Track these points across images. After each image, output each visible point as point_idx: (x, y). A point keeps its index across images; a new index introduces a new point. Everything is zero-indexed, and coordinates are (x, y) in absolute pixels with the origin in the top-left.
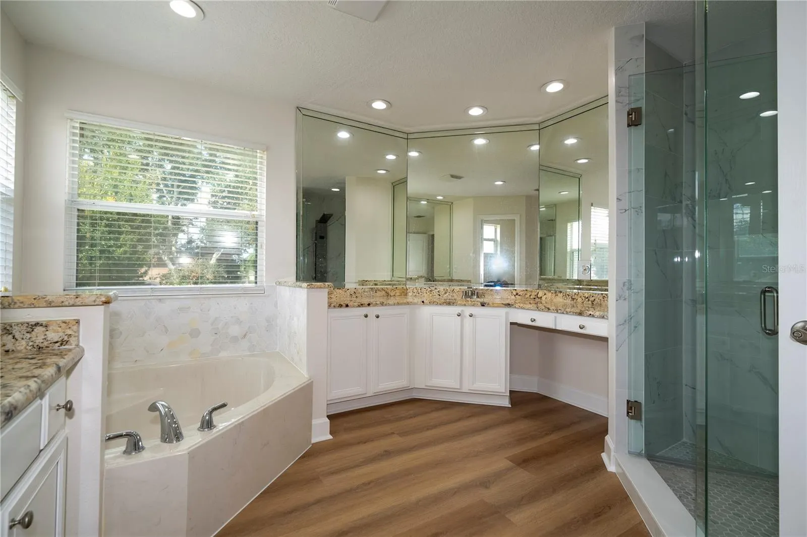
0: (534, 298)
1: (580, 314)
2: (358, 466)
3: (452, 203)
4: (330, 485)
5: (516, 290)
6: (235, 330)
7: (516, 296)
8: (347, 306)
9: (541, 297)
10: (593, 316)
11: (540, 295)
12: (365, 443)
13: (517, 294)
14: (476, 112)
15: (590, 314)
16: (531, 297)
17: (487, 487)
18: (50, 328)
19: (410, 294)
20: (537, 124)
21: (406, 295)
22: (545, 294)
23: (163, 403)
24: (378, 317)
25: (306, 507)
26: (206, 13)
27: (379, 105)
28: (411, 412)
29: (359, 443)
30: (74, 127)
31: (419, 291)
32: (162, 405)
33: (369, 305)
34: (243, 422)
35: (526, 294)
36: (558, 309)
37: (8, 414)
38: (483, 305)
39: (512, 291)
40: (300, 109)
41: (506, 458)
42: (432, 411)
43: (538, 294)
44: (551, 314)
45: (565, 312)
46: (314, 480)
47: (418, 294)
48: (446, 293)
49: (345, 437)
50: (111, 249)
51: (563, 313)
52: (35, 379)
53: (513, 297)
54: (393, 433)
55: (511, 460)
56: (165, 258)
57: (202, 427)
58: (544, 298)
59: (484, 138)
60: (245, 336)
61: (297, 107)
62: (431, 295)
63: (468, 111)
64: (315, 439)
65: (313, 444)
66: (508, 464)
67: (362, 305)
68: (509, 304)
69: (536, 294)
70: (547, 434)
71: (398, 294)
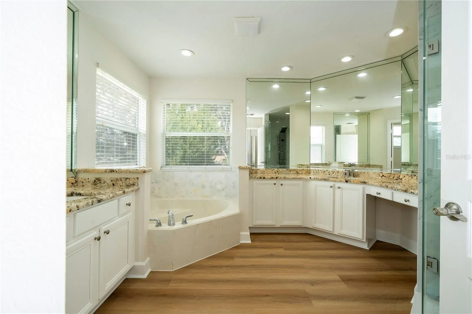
0: (397, 179)
1: (406, 191)
2: (254, 257)
3: (369, 113)
4: (237, 261)
5: (382, 173)
6: (219, 187)
7: (383, 177)
8: (264, 178)
9: (402, 179)
10: (414, 193)
11: (401, 177)
12: (265, 248)
13: (383, 176)
14: (347, 59)
15: (412, 192)
16: (394, 178)
17: (312, 285)
18: (131, 180)
19: (312, 173)
20: (400, 56)
21: (310, 173)
22: (404, 177)
23: (172, 212)
24: (282, 185)
25: (222, 267)
26: (194, 53)
27: (286, 69)
28: (300, 240)
29: (261, 248)
30: (164, 105)
31: (317, 171)
32: (171, 212)
33: (277, 178)
34: (198, 224)
35: (390, 176)
36: (393, 187)
37: (99, 201)
38: (347, 182)
39: (380, 173)
40: (248, 79)
41: (338, 275)
42: (313, 241)
43: (399, 176)
44: (388, 190)
45: (396, 190)
46: (232, 258)
47: (316, 173)
48: (333, 173)
49: (257, 244)
50: (201, 148)
51: (395, 190)
52: (113, 194)
53: (380, 178)
54: (282, 247)
55: (341, 277)
56: (223, 151)
57: (182, 223)
58: (403, 179)
59: (365, 72)
60: (223, 190)
61: (247, 79)
62: (324, 174)
63: (341, 60)
64: (242, 242)
65: (241, 243)
66: (338, 278)
67: (273, 178)
68: (365, 182)
69: (398, 176)
70: (381, 270)
71: (304, 173)
